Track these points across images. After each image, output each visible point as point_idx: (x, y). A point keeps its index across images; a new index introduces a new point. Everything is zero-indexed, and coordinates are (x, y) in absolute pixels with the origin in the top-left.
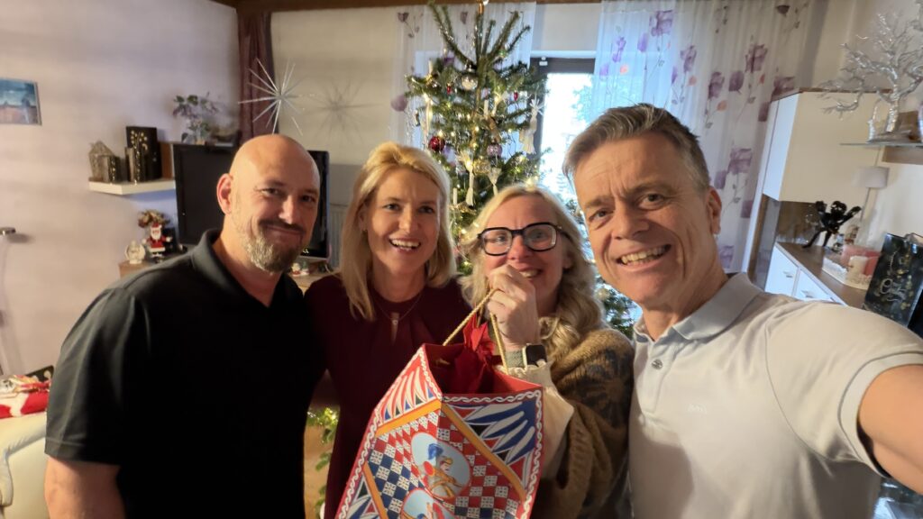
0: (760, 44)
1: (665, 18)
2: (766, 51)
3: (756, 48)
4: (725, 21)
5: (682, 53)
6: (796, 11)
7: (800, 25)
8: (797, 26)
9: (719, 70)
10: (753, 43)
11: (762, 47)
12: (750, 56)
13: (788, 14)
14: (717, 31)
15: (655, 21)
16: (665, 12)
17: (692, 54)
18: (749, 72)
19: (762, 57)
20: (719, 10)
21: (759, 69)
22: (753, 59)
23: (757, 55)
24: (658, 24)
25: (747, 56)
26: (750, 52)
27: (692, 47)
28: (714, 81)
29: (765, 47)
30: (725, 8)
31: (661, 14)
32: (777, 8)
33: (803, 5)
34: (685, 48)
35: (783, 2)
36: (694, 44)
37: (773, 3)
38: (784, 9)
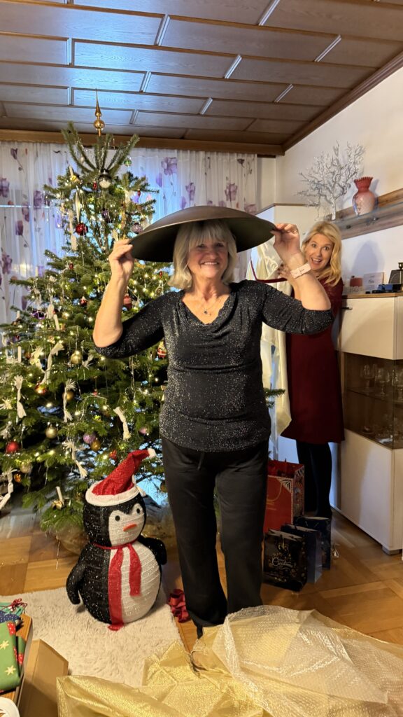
0: (232, 183)
1: (172, 162)
2: (237, 187)
3: (230, 185)
4: (210, 167)
5: (187, 187)
6: (249, 163)
7: (253, 172)
8: (251, 172)
9: (210, 200)
10: (228, 182)
11: (234, 184)
12: (228, 191)
13: (245, 164)
14: (206, 174)
15: (166, 165)
16: (172, 158)
17: (192, 189)
18: (229, 200)
19: (235, 191)
20: (205, 159)
21: (235, 199)
22: (230, 192)
23: (231, 190)
24: (168, 166)
25: (226, 192)
26: (227, 188)
27: (191, 184)
29: (236, 184)
30: (209, 158)
31: (169, 160)
32: (238, 160)
33: (252, 159)
34: (188, 184)
35: (240, 157)
36: (192, 182)
37: (235, 157)
38: (241, 161)
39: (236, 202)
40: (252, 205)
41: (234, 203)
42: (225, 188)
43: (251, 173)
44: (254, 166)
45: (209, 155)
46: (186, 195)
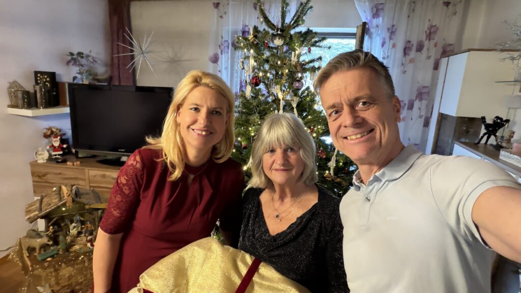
0: (434, 24)
2: (438, 28)
3: (432, 26)
4: (414, 10)
5: (388, 29)
6: (455, 5)
7: (457, 13)
9: (410, 40)
10: (430, 23)
12: (428, 32)
13: (450, 6)
14: (409, 16)
15: (375, 10)
16: (380, 4)
17: (394, 30)
18: (428, 41)
19: (435, 32)
20: (409, 4)
21: (434, 39)
22: (430, 33)
23: (432, 31)
24: (377, 11)
25: (426, 32)
26: (428, 29)
27: (393, 26)
28: (407, 46)
29: (437, 26)
30: (414, 2)
32: (444, 3)
33: (459, 2)
34: (390, 26)
36: (394, 24)
38: (447, 4)
39: (435, 41)
40: (450, 45)
41: (433, 42)
42: (426, 28)
43: (455, 14)
44: (460, 7)
46: (387, 35)
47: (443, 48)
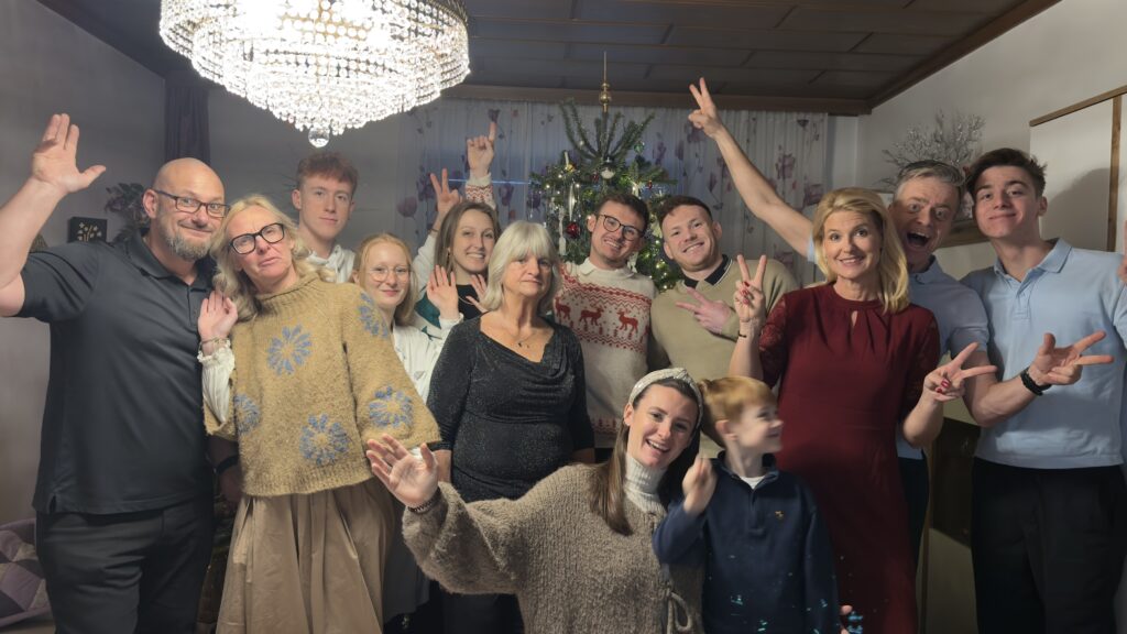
0: (787, 154)
2: (794, 160)
3: (785, 156)
4: (755, 132)
6: (815, 125)
7: (820, 138)
8: (817, 137)
10: (782, 152)
11: (790, 156)
12: (780, 165)
13: (808, 127)
14: (748, 141)
18: (781, 180)
19: (791, 166)
20: (748, 121)
21: (790, 177)
22: (784, 167)
23: (787, 163)
25: (777, 165)
26: (780, 160)
29: (794, 155)
30: (754, 119)
32: (799, 121)
33: (820, 120)
35: (802, 116)
37: (795, 117)
38: (803, 123)
39: (792, 180)
40: (817, 186)
41: (789, 182)
42: (776, 161)
43: (817, 139)
44: (823, 129)
45: (754, 114)
46: (718, 171)
47: (805, 191)
